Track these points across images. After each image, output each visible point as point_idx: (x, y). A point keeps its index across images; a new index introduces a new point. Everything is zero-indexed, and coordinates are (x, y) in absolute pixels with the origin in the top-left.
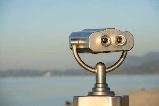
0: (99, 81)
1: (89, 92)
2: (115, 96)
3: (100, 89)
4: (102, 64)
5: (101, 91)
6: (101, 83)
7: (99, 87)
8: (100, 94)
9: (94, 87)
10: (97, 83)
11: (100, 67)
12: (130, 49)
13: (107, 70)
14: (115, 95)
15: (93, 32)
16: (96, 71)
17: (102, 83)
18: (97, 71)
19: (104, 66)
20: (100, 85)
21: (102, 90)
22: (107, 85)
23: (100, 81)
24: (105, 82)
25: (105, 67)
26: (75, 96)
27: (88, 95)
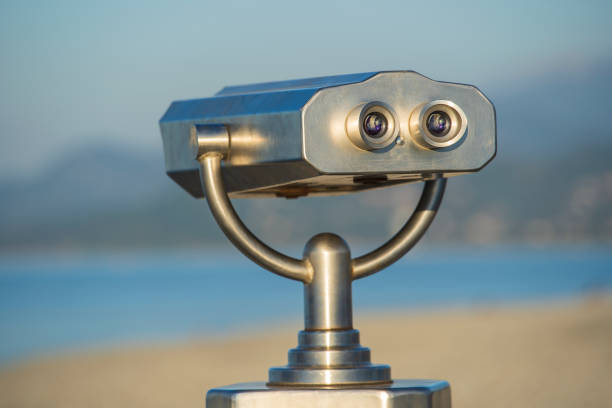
0: (324, 318)
1: (274, 372)
2: (394, 386)
3: (328, 357)
4: (334, 240)
5: (333, 367)
6: (332, 330)
7: (323, 349)
9: (295, 344)
10: (311, 328)
11: (326, 255)
12: (479, 166)
13: (357, 269)
14: (391, 382)
15: (320, 89)
16: (309, 271)
17: (334, 327)
18: (315, 274)
19: (343, 251)
20: (328, 339)
21: (334, 363)
22: (355, 337)
23: (328, 317)
25: (348, 254)
26: (212, 391)
27: (268, 385)
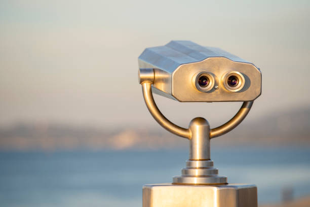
8: (195, 180)
24: (207, 158)
